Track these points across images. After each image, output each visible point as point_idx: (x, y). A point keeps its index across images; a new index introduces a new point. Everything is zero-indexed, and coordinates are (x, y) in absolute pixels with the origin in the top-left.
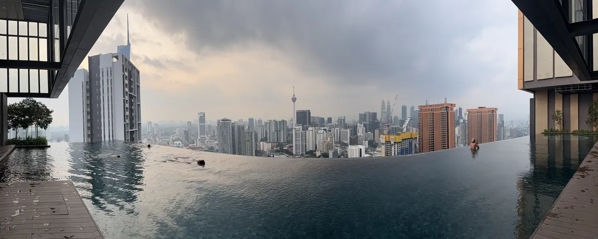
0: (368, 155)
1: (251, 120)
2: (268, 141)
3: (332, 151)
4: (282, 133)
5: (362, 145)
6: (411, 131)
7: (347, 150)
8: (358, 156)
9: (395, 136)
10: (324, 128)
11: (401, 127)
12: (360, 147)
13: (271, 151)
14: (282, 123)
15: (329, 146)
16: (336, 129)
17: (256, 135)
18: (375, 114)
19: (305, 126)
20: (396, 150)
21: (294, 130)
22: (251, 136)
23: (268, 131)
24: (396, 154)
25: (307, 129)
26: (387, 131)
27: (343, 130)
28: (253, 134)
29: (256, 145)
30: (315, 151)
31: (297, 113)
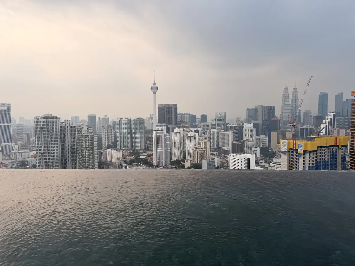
0: (259, 168)
1: (92, 118)
2: (118, 147)
3: (206, 162)
4: (138, 137)
5: (251, 153)
6: (336, 134)
7: (228, 160)
8: (244, 167)
9: (306, 142)
10: (195, 129)
11: (316, 127)
12: (248, 156)
13: (122, 162)
14: (138, 122)
15: (203, 155)
16: (212, 130)
17: (100, 140)
18: (271, 110)
19: (170, 126)
20: (307, 162)
21: (154, 132)
22: (93, 142)
23: (118, 133)
24: (307, 168)
25: (173, 131)
26: (292, 133)
27: (222, 132)
28: (95, 138)
29: (100, 155)
30: (183, 161)
31: (158, 108)
